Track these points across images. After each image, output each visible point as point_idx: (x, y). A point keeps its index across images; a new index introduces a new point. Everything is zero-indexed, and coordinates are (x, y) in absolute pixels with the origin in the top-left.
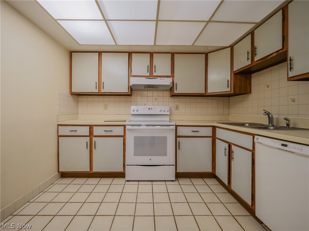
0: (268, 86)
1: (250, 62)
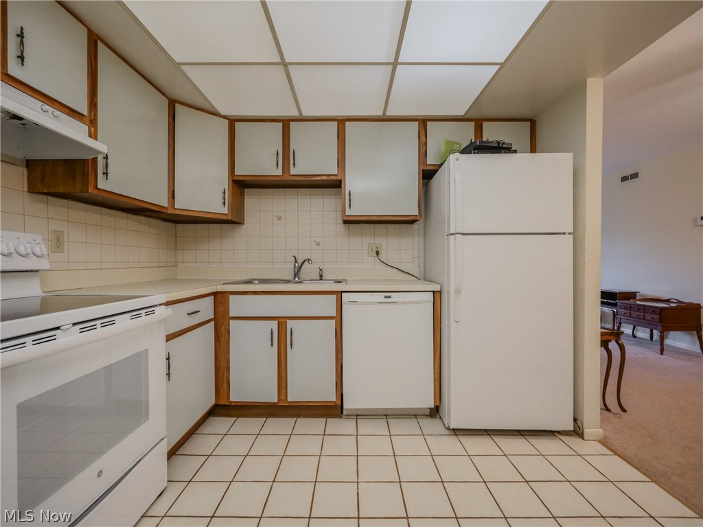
0: (280, 218)
1: (279, 172)
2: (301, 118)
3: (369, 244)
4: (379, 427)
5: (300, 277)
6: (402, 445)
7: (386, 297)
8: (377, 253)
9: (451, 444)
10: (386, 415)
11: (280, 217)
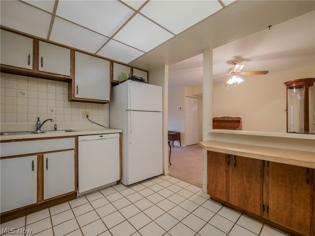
1: (30, 67)
2: (48, 41)
3: (83, 112)
4: (98, 195)
5: (41, 130)
6: (112, 198)
7: (100, 136)
8: (87, 116)
9: (129, 191)
10: (99, 190)
11: (24, 93)
